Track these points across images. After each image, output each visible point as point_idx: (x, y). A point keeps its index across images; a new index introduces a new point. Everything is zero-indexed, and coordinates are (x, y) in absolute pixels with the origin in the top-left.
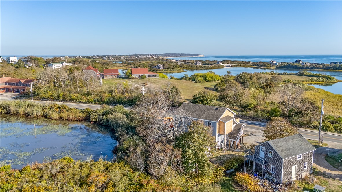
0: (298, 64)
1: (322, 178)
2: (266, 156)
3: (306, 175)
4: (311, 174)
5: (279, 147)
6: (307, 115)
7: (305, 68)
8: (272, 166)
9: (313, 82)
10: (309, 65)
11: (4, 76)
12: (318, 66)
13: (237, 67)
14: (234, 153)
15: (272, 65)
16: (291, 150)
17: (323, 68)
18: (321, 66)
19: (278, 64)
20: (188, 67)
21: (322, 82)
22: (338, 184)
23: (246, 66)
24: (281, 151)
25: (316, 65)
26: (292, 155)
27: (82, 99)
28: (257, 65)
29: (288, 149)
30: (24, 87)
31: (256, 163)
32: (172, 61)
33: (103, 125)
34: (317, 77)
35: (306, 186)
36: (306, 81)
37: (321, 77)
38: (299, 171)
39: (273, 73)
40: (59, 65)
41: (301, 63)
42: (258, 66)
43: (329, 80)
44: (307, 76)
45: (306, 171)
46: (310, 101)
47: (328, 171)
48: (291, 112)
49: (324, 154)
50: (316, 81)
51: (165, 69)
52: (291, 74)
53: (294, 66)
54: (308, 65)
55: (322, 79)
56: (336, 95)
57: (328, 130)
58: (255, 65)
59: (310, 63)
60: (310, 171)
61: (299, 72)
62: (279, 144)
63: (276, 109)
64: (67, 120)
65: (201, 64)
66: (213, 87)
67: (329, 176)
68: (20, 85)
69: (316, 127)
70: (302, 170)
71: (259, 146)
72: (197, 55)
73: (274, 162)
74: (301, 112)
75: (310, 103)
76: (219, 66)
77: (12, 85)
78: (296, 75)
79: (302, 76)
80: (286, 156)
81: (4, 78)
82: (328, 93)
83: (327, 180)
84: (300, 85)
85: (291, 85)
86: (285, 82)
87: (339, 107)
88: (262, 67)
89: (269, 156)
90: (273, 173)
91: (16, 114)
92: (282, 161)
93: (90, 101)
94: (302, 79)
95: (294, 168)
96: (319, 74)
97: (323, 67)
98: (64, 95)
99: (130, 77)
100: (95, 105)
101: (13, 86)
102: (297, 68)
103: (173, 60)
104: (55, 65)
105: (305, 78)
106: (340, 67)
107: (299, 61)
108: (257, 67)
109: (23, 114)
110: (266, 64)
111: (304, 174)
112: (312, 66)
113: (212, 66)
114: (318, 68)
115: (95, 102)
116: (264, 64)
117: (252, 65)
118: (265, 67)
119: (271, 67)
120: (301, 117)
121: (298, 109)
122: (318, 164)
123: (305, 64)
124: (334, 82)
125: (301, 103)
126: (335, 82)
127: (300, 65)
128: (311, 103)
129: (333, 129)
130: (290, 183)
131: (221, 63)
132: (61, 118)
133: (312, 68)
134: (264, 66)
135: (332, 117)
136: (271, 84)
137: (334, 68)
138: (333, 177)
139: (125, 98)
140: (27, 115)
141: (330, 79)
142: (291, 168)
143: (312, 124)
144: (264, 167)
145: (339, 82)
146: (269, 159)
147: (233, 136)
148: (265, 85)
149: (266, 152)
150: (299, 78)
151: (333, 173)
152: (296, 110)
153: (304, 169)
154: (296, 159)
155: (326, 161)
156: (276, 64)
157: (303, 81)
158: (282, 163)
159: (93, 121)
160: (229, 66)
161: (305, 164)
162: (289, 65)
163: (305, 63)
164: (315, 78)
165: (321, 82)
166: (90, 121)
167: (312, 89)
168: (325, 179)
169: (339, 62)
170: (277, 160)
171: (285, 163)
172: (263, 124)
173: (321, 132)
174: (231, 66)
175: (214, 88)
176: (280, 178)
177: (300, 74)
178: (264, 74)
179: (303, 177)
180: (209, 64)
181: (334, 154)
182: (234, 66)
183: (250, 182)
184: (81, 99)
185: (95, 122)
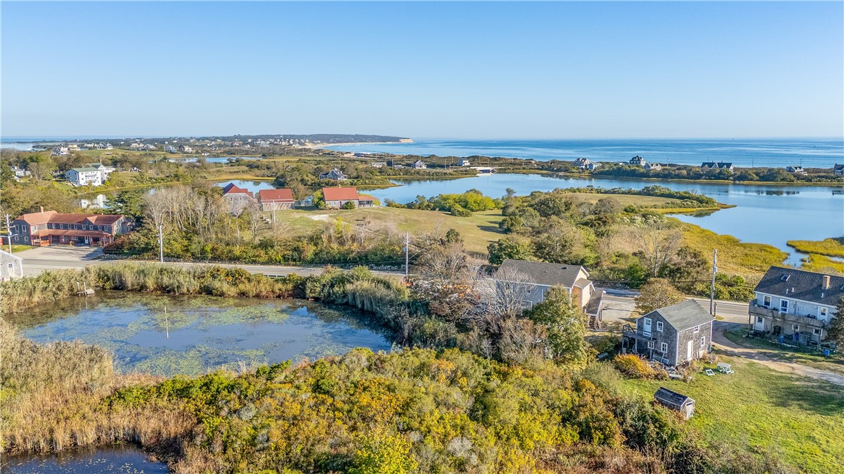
0: (638, 166)
1: (724, 356)
2: (654, 330)
3: (704, 354)
4: (709, 353)
5: (671, 317)
6: (689, 273)
7: (652, 177)
8: (662, 343)
9: (675, 210)
10: (659, 168)
11: (42, 208)
12: (677, 172)
13: (505, 173)
14: (597, 334)
15: (582, 169)
16: (686, 321)
17: (688, 177)
18: (684, 172)
19: (594, 166)
20: (400, 174)
21: (692, 209)
22: (745, 362)
23: (525, 171)
24: (675, 322)
25: (674, 170)
26: (689, 327)
27: (257, 256)
28: (551, 169)
29: (682, 320)
30: (96, 232)
31: (638, 340)
32: (345, 155)
33: (336, 302)
34: (682, 198)
35: (706, 366)
36: (663, 208)
37: (688, 198)
38: (696, 348)
39: (592, 190)
40: (93, 174)
41: (643, 163)
42: (553, 170)
43: (704, 204)
44: (662, 195)
45: (704, 349)
46: (691, 251)
47: (729, 349)
48: (664, 270)
49: (720, 329)
50: (680, 207)
51: (351, 180)
52: (630, 193)
53: (629, 172)
54: (659, 170)
55: (692, 202)
56: (721, 236)
57: (721, 297)
58: (546, 170)
59: (662, 165)
60: (708, 349)
61: (646, 188)
62: (671, 313)
63: (637, 265)
64: (258, 296)
65: (424, 167)
66: (497, 226)
67: (732, 354)
68: (88, 229)
69: (701, 294)
70: (700, 347)
71: (642, 318)
72: (397, 139)
73: (665, 337)
74: (679, 269)
75: (692, 255)
76: (466, 171)
77: (66, 227)
78: (639, 193)
79: (653, 195)
80: (682, 328)
81: (42, 212)
82: (707, 233)
83: (731, 358)
84: (655, 217)
85: (639, 219)
86: (626, 210)
87: (730, 260)
88: (561, 174)
89: (658, 329)
90: (664, 352)
91: (142, 289)
92: (676, 334)
93: (276, 260)
94: (653, 204)
95: (690, 344)
96: (685, 193)
97: (688, 174)
98: (213, 249)
99: (322, 207)
100: (289, 267)
101: (70, 232)
102: (636, 176)
103: (347, 153)
104: (84, 173)
105: (658, 201)
106: (720, 173)
107: (639, 160)
108: (550, 173)
109: (156, 289)
110: (568, 165)
111: (701, 353)
112: (666, 172)
113: (450, 171)
114: (678, 176)
115: (286, 260)
116: (565, 167)
117: (538, 169)
118: (568, 174)
119: (580, 172)
120: (679, 278)
121: (675, 265)
122: (716, 342)
123: (651, 168)
124: (714, 208)
125: (678, 254)
126: (716, 210)
127: (642, 170)
128: (695, 254)
129: (728, 296)
130: (687, 363)
131: (467, 163)
132: (243, 294)
133: (667, 175)
134: (566, 171)
135: (725, 276)
136: (606, 217)
137: (710, 176)
138: (738, 355)
139: (352, 252)
140: (165, 290)
141: (707, 203)
142: (686, 343)
143: (695, 288)
144: (651, 346)
145: (723, 208)
146: (659, 335)
147: (590, 309)
148: (595, 220)
149: (654, 324)
150: (647, 201)
151: (736, 350)
152: (672, 267)
153: (702, 346)
154: (692, 332)
155: (725, 338)
156: (591, 165)
157: (655, 207)
158: (676, 338)
159: (313, 297)
160: (488, 171)
161: (703, 339)
162: (619, 169)
163: (652, 165)
164: (678, 201)
165: (689, 210)
166: (304, 297)
167: (678, 224)
168: (728, 357)
169: (718, 164)
170: (670, 333)
171: (680, 337)
172: (617, 291)
173: (713, 301)
174: (493, 171)
175: (500, 227)
176: (675, 357)
177: (647, 193)
178: (575, 192)
179: (700, 357)
180: (442, 166)
181: (735, 329)
182: (500, 171)
183: (639, 363)
184: (254, 256)
185: (316, 299)
